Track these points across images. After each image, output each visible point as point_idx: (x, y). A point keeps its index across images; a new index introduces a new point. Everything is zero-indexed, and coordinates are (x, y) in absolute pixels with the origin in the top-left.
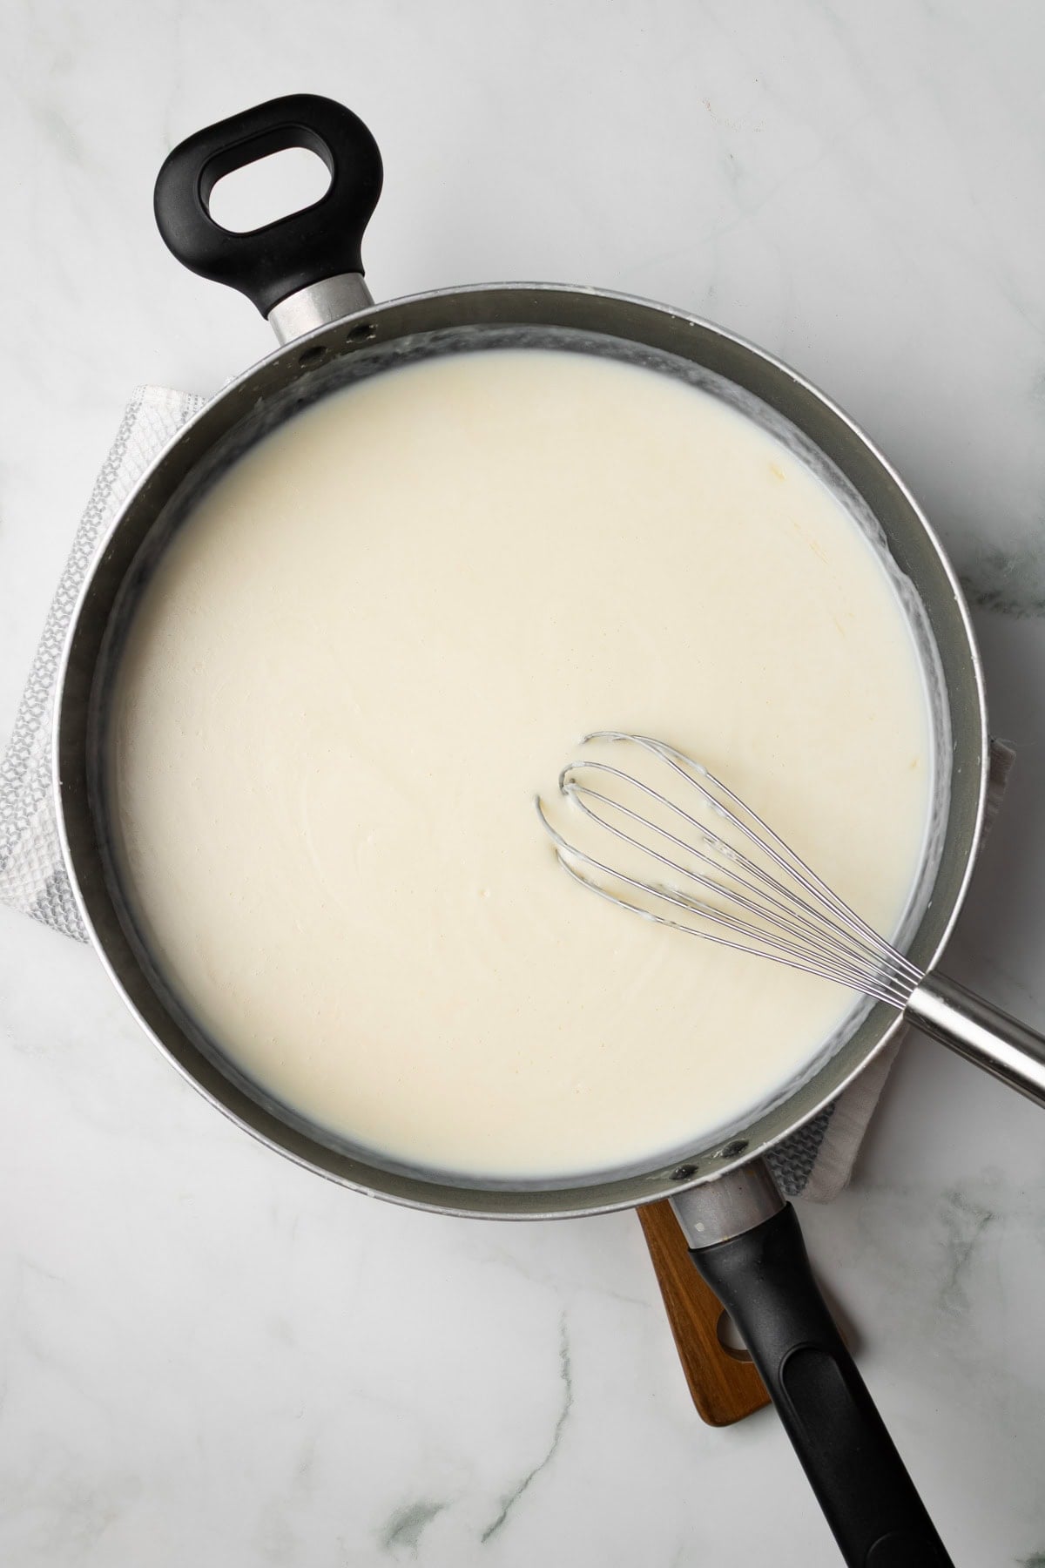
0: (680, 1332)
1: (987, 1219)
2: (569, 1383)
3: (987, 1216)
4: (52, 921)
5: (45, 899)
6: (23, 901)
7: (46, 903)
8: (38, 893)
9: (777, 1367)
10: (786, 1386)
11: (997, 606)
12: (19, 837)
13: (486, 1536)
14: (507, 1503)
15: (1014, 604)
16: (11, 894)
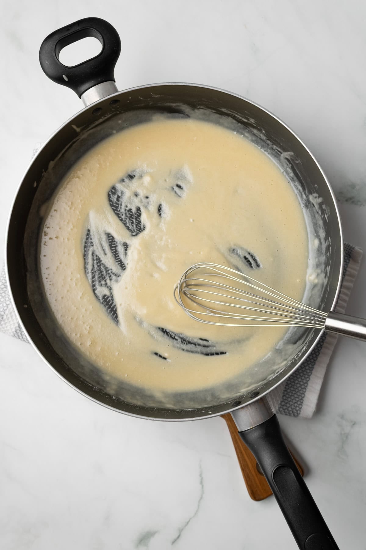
0: (243, 467)
1: (354, 424)
2: (203, 486)
3: (353, 423)
4: (21, 338)
5: (18, 330)
6: (10, 331)
7: (18, 331)
8: (15, 328)
9: (271, 473)
10: (274, 480)
11: (353, 202)
12: (7, 307)
13: (174, 542)
14: (181, 530)
15: (359, 201)
16: (5, 329)
